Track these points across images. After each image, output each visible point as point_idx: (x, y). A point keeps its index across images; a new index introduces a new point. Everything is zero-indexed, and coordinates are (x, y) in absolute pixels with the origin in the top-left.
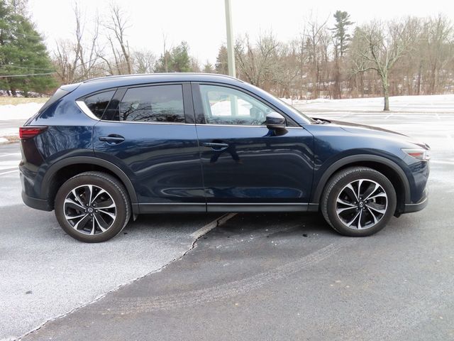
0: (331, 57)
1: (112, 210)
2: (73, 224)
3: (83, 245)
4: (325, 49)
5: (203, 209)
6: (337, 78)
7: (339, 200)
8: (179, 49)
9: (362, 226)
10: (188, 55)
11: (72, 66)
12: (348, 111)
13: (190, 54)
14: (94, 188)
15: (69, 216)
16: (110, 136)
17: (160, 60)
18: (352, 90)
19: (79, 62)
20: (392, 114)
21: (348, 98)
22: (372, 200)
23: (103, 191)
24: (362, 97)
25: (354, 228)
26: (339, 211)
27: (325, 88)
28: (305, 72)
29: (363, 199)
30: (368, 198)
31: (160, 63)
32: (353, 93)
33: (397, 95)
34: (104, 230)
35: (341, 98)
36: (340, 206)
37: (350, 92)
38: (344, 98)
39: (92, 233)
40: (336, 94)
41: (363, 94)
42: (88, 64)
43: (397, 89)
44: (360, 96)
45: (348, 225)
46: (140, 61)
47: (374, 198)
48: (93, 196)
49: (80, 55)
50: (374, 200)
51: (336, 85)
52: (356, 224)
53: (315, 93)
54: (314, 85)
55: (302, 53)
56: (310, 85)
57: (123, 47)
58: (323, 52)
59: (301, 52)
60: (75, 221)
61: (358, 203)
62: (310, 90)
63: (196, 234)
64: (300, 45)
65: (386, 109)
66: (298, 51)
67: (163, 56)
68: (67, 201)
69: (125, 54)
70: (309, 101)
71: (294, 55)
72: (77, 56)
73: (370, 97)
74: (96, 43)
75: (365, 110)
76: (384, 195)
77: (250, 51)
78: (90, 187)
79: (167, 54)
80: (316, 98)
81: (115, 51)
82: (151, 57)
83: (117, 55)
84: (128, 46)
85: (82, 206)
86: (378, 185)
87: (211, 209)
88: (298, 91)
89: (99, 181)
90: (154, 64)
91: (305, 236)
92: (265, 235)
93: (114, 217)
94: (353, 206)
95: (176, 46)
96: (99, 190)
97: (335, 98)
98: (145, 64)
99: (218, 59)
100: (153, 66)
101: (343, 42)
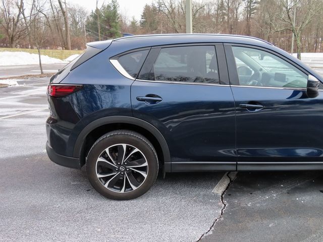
1: (144, 169)
2: (104, 182)
3: (113, 203)
4: (237, 10)
5: (234, 168)
8: (109, 7)
10: (118, 12)
11: (16, 20)
13: (120, 11)
14: (127, 147)
15: (101, 174)
16: (148, 96)
17: (91, 16)
19: (22, 16)
23: (137, 150)
31: (91, 19)
34: (134, 188)
39: (123, 191)
42: (29, 18)
46: (73, 16)
48: (127, 155)
49: (22, 11)
58: (234, 13)
60: (106, 179)
63: (218, 191)
64: (216, 6)
67: (94, 12)
68: (100, 159)
69: (62, 10)
72: (20, 11)
78: (124, 146)
79: (97, 10)
82: (82, 13)
83: (55, 11)
84: (65, 3)
85: (114, 165)
89: (133, 140)
90: (85, 20)
93: (145, 175)
95: (106, 4)
96: (132, 149)
98: (78, 19)
99: (142, 16)
100: (85, 21)
101: (252, 5)
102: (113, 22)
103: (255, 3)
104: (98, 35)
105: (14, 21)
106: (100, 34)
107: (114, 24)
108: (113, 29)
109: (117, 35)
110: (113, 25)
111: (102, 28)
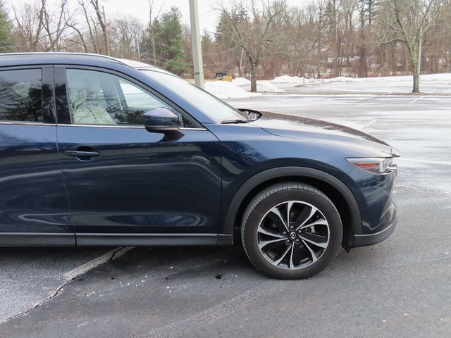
0: (357, 26)
4: (351, 16)
5: (71, 242)
6: (363, 52)
7: (260, 230)
8: (168, 16)
9: (296, 264)
12: (368, 93)
17: (148, 30)
18: (381, 66)
19: (43, 31)
20: (422, 98)
21: (377, 76)
22: (309, 229)
24: (394, 75)
25: (284, 267)
26: (262, 245)
27: (348, 64)
28: (325, 44)
29: (295, 227)
30: (302, 226)
31: (147, 34)
32: (382, 69)
33: (436, 72)
35: (366, 76)
36: (263, 237)
37: (378, 69)
38: (372, 76)
40: (362, 71)
41: (394, 71)
42: (55, 35)
43: (437, 64)
44: (391, 73)
45: (276, 264)
46: (123, 31)
47: (312, 226)
50: (313, 228)
51: (362, 61)
52: (286, 261)
53: (336, 70)
54: (335, 60)
55: (320, 22)
56: (330, 60)
57: (98, 14)
58: (347, 20)
59: (318, 20)
61: (288, 235)
62: (330, 66)
63: (70, 275)
64: (318, 11)
65: (415, 90)
66: (316, 19)
67: (152, 24)
69: (101, 22)
70: (328, 80)
71: (312, 24)
73: (403, 75)
74: (65, 10)
75: (390, 92)
76: (324, 222)
77: (256, 19)
79: (156, 22)
80: (337, 75)
81: (89, 19)
82: (136, 25)
84: (103, 13)
86: (314, 209)
87: (82, 242)
88: (315, 68)
90: (141, 35)
91: (218, 277)
92: (165, 276)
94: (281, 238)
97: (360, 76)
98: (130, 35)
99: (218, 28)
100: (139, 37)
101: (372, 7)
102: (174, 37)
103: (377, 4)
104: (152, 57)
105: (30, 40)
106: (154, 55)
107: (174, 40)
108: (172, 48)
109: (179, 56)
110: (174, 42)
111: (157, 46)
